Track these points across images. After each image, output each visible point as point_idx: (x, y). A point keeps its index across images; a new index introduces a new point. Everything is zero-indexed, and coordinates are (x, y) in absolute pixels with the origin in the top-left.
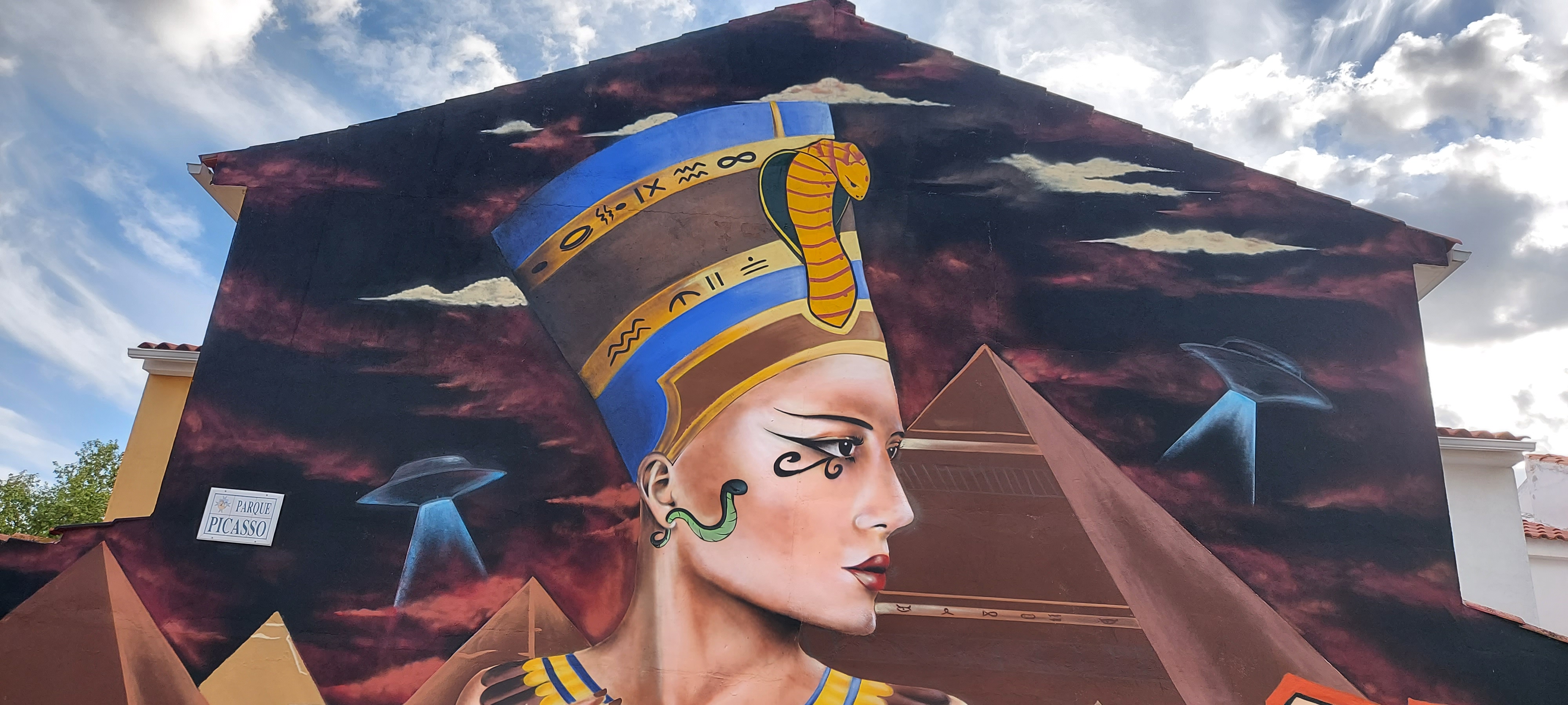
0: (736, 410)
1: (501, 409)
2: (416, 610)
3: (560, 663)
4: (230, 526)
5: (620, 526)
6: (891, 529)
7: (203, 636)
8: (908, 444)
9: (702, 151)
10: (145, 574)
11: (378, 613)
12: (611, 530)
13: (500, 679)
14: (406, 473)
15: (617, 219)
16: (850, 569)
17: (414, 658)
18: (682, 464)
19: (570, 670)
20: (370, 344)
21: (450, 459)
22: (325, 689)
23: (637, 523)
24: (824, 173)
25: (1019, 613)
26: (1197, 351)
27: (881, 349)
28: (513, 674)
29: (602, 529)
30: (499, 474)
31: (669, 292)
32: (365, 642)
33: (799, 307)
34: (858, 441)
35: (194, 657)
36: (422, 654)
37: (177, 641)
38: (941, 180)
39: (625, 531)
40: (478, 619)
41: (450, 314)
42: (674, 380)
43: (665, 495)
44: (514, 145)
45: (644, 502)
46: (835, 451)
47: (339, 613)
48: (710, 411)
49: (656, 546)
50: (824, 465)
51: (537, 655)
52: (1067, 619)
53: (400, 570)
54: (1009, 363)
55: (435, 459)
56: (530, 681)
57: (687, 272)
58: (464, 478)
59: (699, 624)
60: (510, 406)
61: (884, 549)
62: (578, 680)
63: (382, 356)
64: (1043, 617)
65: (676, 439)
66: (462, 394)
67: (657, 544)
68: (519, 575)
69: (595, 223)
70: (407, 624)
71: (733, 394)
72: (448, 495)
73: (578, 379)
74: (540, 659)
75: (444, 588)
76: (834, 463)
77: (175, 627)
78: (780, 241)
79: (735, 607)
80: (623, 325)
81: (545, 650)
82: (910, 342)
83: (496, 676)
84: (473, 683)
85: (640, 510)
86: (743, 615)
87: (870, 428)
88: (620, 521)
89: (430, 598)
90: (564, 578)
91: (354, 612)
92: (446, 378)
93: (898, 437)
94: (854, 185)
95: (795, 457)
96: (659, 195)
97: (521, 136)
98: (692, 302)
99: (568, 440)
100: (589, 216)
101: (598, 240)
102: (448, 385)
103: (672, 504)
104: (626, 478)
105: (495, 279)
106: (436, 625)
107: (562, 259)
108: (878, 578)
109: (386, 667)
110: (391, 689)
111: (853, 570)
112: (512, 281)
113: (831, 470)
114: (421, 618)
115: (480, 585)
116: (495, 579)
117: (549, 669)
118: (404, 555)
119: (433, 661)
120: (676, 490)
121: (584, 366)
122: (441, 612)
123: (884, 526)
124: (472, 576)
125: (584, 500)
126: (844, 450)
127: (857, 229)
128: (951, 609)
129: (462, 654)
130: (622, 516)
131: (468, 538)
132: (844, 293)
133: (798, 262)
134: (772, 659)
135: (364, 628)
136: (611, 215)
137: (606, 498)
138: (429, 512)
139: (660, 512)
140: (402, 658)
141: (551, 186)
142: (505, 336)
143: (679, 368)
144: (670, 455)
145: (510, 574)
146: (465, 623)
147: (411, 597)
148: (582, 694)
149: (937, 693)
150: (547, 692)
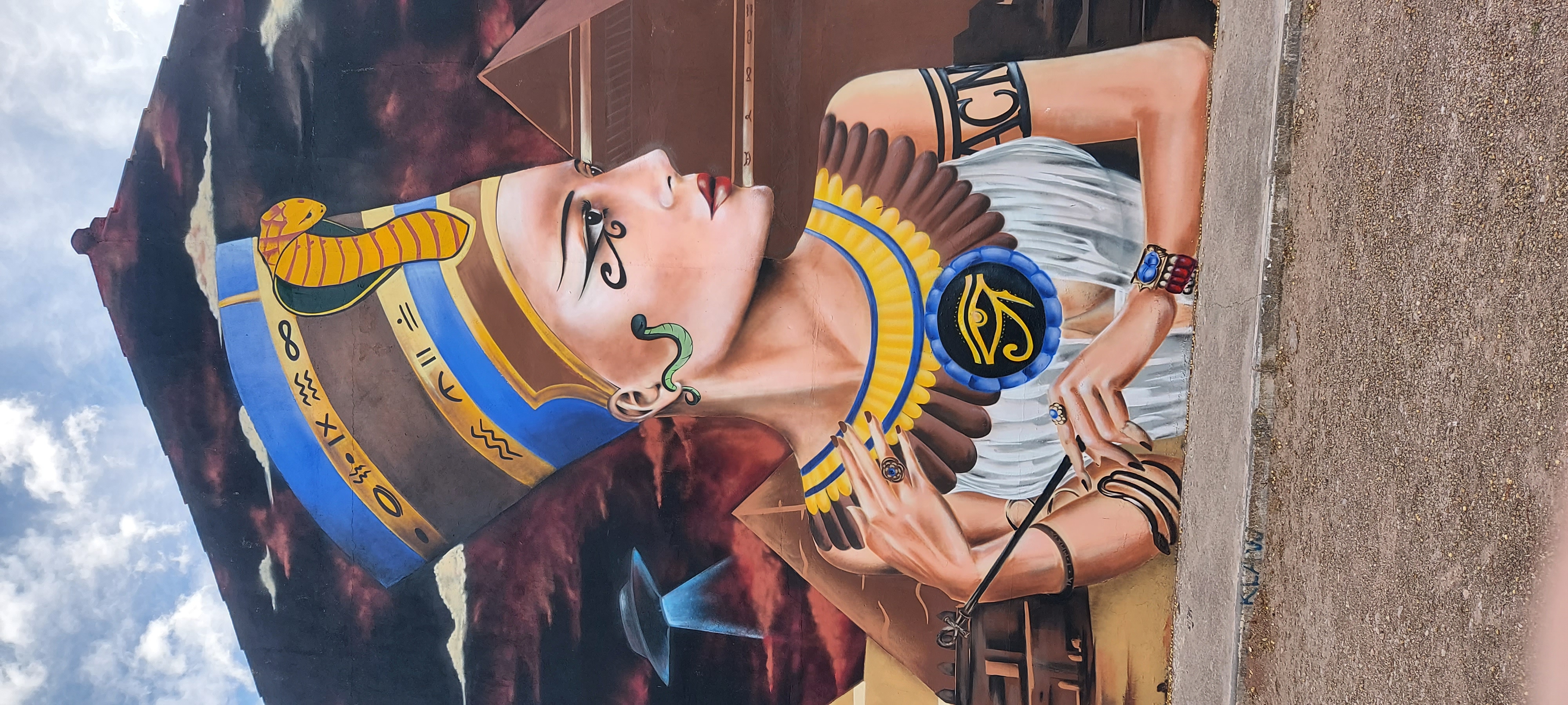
0: (561, 330)
1: (571, 560)
2: (766, 619)
3: (810, 480)
5: (681, 435)
6: (672, 172)
8: (586, 154)
9: (281, 378)
11: (770, 652)
12: (685, 443)
13: (825, 534)
14: (638, 643)
15: (364, 461)
16: (712, 212)
17: (810, 614)
18: (619, 379)
19: (815, 470)
20: (511, 693)
21: (622, 602)
22: (839, 691)
23: (677, 419)
24: (298, 247)
25: (746, 46)
27: (489, 184)
28: (820, 523)
29: (685, 452)
30: (636, 555)
31: (440, 403)
32: (796, 661)
33: (449, 270)
34: (586, 206)
36: (806, 607)
38: (298, 122)
39: (685, 430)
40: (773, 561)
41: (476, 619)
42: (533, 393)
43: (649, 394)
44: (287, 574)
45: (658, 413)
47: (771, 687)
48: (564, 355)
49: (699, 400)
50: (613, 240)
51: (803, 502)
53: (730, 638)
54: (497, 51)
55: (624, 618)
56: (826, 507)
57: (418, 386)
58: (641, 588)
59: (770, 354)
60: (568, 552)
61: (692, 177)
62: (824, 463)
63: (523, 681)
64: (749, 23)
65: (594, 387)
66: (558, 599)
67: (697, 398)
68: (731, 527)
69: (370, 483)
70: (779, 625)
71: (545, 333)
72: (658, 601)
73: (536, 487)
74: (806, 499)
75: (745, 595)
76: (609, 229)
78: (378, 291)
79: (753, 322)
80: (479, 446)
81: (798, 496)
82: (479, 154)
83: (822, 537)
84: (830, 559)
85: (665, 418)
86: (760, 313)
87: (572, 194)
88: (676, 435)
89: (754, 607)
90: (732, 484)
91: (770, 674)
92: (543, 616)
93: (581, 166)
94: (309, 215)
95: (606, 269)
96: (334, 419)
97: (277, 568)
98: (450, 379)
99: (599, 491)
100: (362, 490)
101: (388, 478)
102: (549, 613)
103: (658, 386)
104: (634, 432)
105: (437, 579)
106: (779, 597)
107: (411, 514)
108: (720, 184)
109: (818, 639)
110: (837, 631)
111: (712, 209)
112: (438, 561)
113: (617, 232)
114: (773, 613)
115: (742, 562)
116: (736, 549)
117: (815, 490)
118: (716, 635)
119: (811, 597)
120: (644, 384)
121: (523, 482)
122: (767, 595)
123: (669, 178)
124: (733, 571)
125: (657, 471)
126: (596, 219)
127: (359, 210)
128: (746, 113)
129: (804, 571)
130: (671, 436)
131: (698, 577)
132: (431, 223)
133: (400, 272)
134: (798, 284)
135: (783, 664)
136: (360, 467)
137: (655, 451)
138: (676, 616)
139: (666, 397)
140: (810, 625)
141: (330, 530)
142: (497, 563)
143: (521, 388)
144: (610, 391)
145: (731, 534)
146: (776, 572)
147: (752, 623)
148: (836, 457)
149: (824, 126)
150: (835, 490)
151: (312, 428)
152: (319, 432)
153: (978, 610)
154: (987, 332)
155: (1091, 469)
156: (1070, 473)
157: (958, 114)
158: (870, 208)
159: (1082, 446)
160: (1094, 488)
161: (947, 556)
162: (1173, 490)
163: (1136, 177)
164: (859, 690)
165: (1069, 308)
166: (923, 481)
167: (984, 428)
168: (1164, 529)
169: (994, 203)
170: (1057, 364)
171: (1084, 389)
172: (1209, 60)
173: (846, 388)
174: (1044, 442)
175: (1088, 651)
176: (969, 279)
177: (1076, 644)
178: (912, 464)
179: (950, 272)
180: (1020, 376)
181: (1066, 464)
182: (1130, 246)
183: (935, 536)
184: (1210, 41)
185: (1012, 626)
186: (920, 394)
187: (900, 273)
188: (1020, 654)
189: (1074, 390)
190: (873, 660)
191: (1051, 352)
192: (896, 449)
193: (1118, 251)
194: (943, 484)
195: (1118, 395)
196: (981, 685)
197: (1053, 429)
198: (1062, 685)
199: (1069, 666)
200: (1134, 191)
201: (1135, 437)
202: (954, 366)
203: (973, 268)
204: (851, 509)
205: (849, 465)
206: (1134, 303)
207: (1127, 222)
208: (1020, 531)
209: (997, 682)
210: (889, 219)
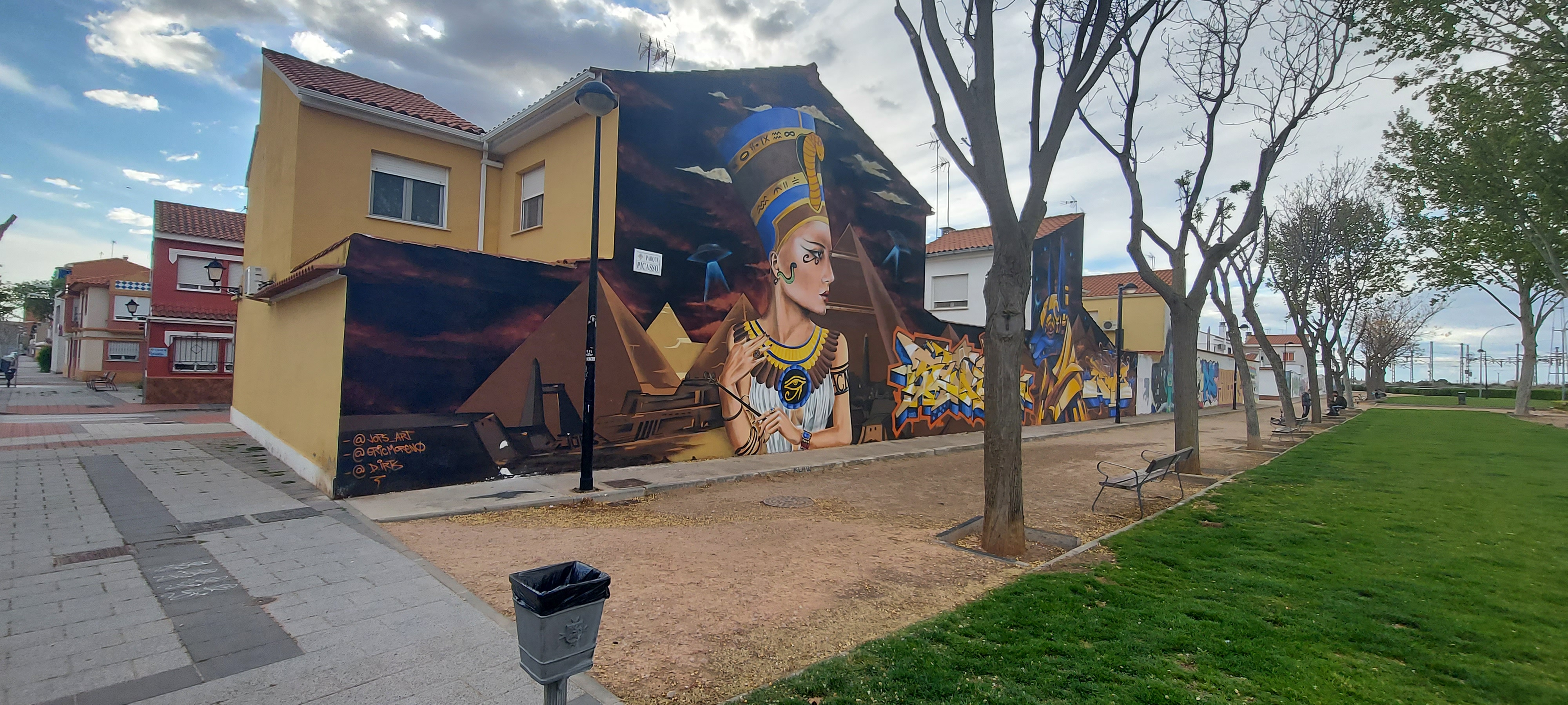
0: (793, 237)
1: (728, 226)
2: (712, 303)
4: (645, 266)
6: (830, 282)
7: (644, 311)
9: (779, 127)
10: (617, 285)
11: (700, 304)
13: (738, 329)
14: (703, 248)
15: (756, 151)
17: (713, 321)
18: (780, 255)
19: (756, 326)
20: (682, 190)
21: (715, 245)
22: (688, 332)
23: (770, 275)
24: (813, 147)
25: (854, 309)
26: (890, 233)
27: (827, 220)
28: (742, 327)
30: (730, 253)
31: (773, 186)
32: (698, 315)
33: (806, 201)
34: (823, 252)
35: (642, 320)
36: (716, 320)
37: (635, 313)
38: (841, 159)
40: (729, 307)
41: (708, 181)
42: (776, 223)
43: (776, 266)
44: (720, 103)
45: (771, 269)
46: (817, 255)
47: (688, 304)
48: (786, 237)
50: (814, 260)
53: (704, 288)
54: (855, 230)
55: (709, 245)
56: (746, 329)
57: (778, 180)
58: (719, 254)
59: (787, 311)
60: (731, 225)
61: (828, 289)
62: (758, 329)
63: (687, 196)
64: (858, 310)
65: (778, 246)
66: (715, 218)
67: (775, 283)
68: (739, 292)
69: (750, 151)
70: (710, 309)
71: (792, 231)
72: (715, 260)
73: (750, 218)
74: (748, 322)
75: (718, 296)
76: (817, 259)
77: (633, 308)
78: (802, 173)
79: (795, 305)
80: (761, 198)
81: (749, 320)
83: (737, 327)
84: (731, 330)
85: (770, 271)
86: (797, 308)
87: (825, 248)
89: (714, 299)
90: (752, 293)
91: (693, 304)
92: (709, 210)
93: (831, 252)
94: (820, 155)
95: (808, 256)
96: (768, 143)
97: (722, 100)
98: (780, 192)
99: (749, 242)
100: (747, 147)
101: (752, 159)
102: (710, 213)
103: (778, 270)
104: (766, 259)
106: (718, 309)
107: (742, 164)
108: (827, 298)
109: (705, 324)
110: (708, 332)
111: (821, 295)
113: (816, 262)
114: (713, 307)
115: (728, 295)
116: (732, 293)
117: (751, 325)
118: (704, 282)
119: (719, 322)
121: (751, 213)
122: (719, 304)
123: (828, 281)
124: (726, 292)
125: (755, 266)
126: (819, 255)
127: (821, 173)
128: (841, 308)
129: (727, 320)
131: (723, 277)
132: (818, 197)
133: (807, 183)
134: (804, 322)
135: (696, 310)
136: (754, 148)
137: (761, 266)
138: (710, 265)
139: (775, 272)
140: (710, 321)
141: (735, 129)
142: (727, 195)
143: (778, 218)
144: (777, 252)
145: (737, 291)
146: (726, 309)
147: (709, 298)
148: (760, 333)
149: (838, 332)
150: (751, 332)
151: (765, 133)
152: (764, 135)
153: (717, 386)
154: (792, 386)
155: (758, 424)
156: (756, 416)
157: (839, 373)
159: (764, 420)
160: (753, 425)
161: (732, 375)
162: (752, 453)
163: (826, 428)
164: (688, 340)
165: (798, 411)
166: (754, 365)
167: (768, 387)
168: (742, 451)
169: (821, 386)
170: (785, 409)
171: (779, 418)
172: (847, 445)
173: (778, 338)
174: (765, 407)
175: (705, 429)
176: (804, 379)
177: (707, 424)
178: (759, 361)
180: (782, 397)
181: (759, 415)
182: (811, 429)
183: (738, 369)
184: (851, 444)
185: (712, 400)
186: (777, 364)
187: (807, 356)
188: (703, 404)
189: (778, 416)
190: (699, 346)
191: (787, 407)
192: (762, 356)
193: (810, 425)
194: (753, 372)
196: (691, 389)
197: (768, 409)
198: (693, 421)
199: (700, 423)
200: (823, 428)
201: (766, 438)
202: (784, 375)
204: (746, 339)
205: (758, 338)
206: (798, 431)
207: (817, 427)
208: (740, 401)
209: (693, 395)
210: (818, 353)
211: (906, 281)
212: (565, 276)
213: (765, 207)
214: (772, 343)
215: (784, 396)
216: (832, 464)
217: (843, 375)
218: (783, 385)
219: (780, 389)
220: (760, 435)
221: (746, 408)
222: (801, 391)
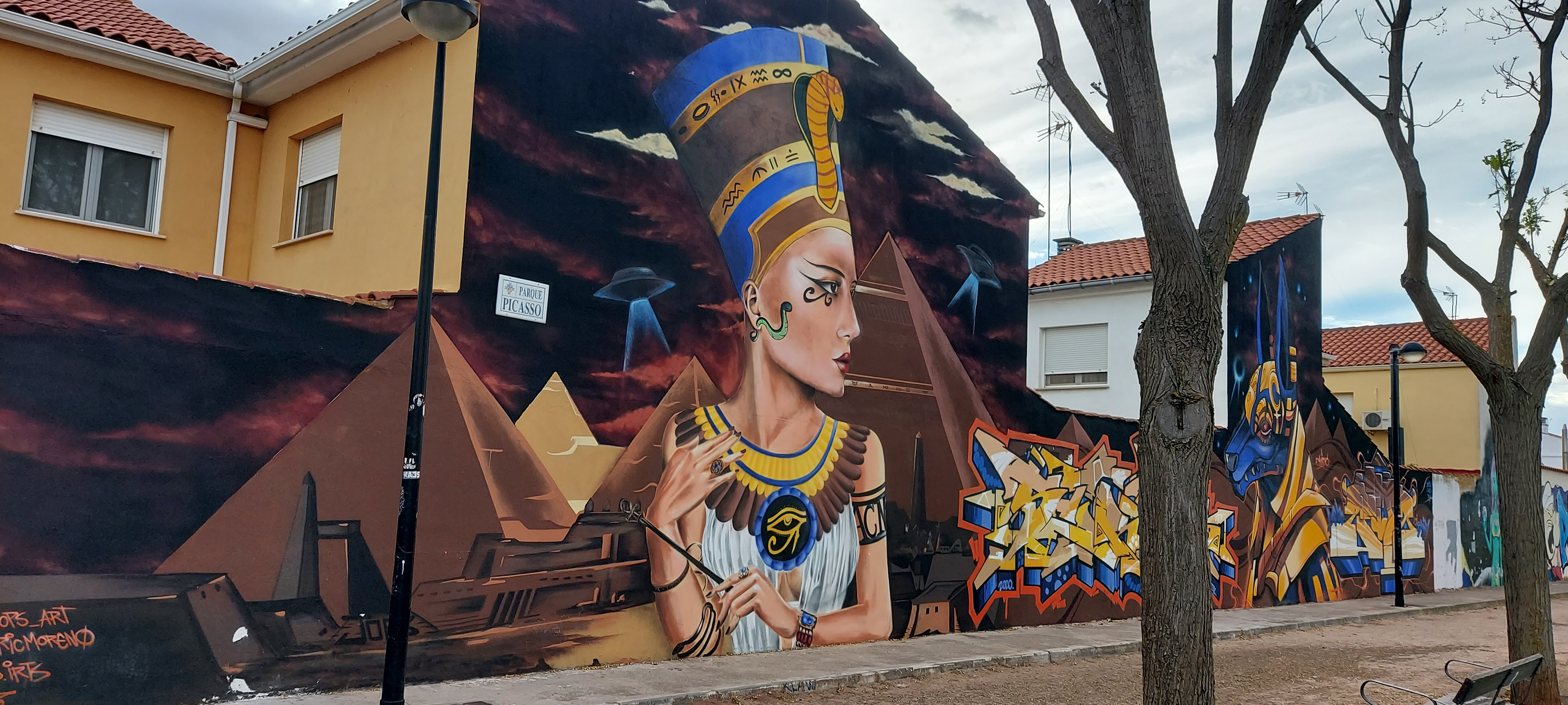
0: (784, 257)
1: (669, 236)
2: (635, 374)
3: (711, 410)
4: (517, 307)
5: (735, 326)
6: (851, 338)
7: (512, 387)
8: (859, 288)
9: (763, 61)
10: (463, 339)
11: (615, 375)
12: (731, 328)
13: (684, 420)
14: (620, 276)
15: (722, 102)
16: (835, 360)
17: (639, 407)
18: (762, 289)
19: (717, 415)
20: (587, 172)
21: (645, 270)
22: (592, 426)
23: (743, 324)
24: (824, 97)
25: (895, 387)
26: (962, 250)
27: (847, 226)
28: (690, 417)
29: (727, 327)
30: (672, 285)
31: (751, 166)
32: (611, 395)
33: (810, 191)
34: (839, 284)
35: (508, 403)
36: (643, 404)
37: (495, 391)
38: (874, 118)
39: (737, 329)
40: (669, 382)
41: (634, 156)
42: (756, 231)
43: (755, 308)
44: (660, 20)
45: (746, 313)
46: (829, 289)
47: (593, 374)
48: (774, 255)
49: (753, 341)
50: (824, 297)
51: (701, 406)
52: (913, 391)
53: (623, 346)
54: (898, 245)
55: (636, 269)
56: (698, 422)
57: (760, 154)
58: (652, 285)
59: (774, 389)
60: (674, 235)
61: (848, 350)
62: (721, 421)
63: (596, 183)
64: (904, 389)
65: (759, 271)
66: (646, 222)
67: (753, 339)
68: (687, 355)
69: (710, 102)
70: (633, 384)
71: (785, 245)
72: (645, 296)
73: (708, 220)
74: (702, 408)
75: (649, 360)
76: (829, 296)
77: (492, 380)
78: (804, 141)
79: (788, 379)
80: (729, 187)
81: (704, 404)
82: (860, 224)
83: (682, 418)
84: (670, 424)
85: (743, 317)
86: (792, 385)
87: (844, 277)
88: (735, 323)
89: (642, 366)
90: (710, 357)
91: (602, 374)
92: (636, 208)
93: (854, 284)
94: (837, 110)
95: (812, 291)
96: (744, 90)
97: (662, 14)
98: (764, 176)
99: (707, 265)
100: (706, 96)
101: (713, 116)
102: (638, 214)
103: (759, 314)
104: (736, 295)
105: (657, 134)
106: (648, 385)
107: (695, 126)
108: (846, 366)
109: (624, 412)
110: (629, 426)
111: (836, 360)
112: (668, 138)
113: (828, 301)
114: (638, 380)
115: (668, 359)
116: (675, 356)
117: (707, 415)
118: (624, 336)
119: (649, 409)
120: (759, 305)
121: (711, 213)
122: (649, 377)
123: (848, 336)
124: (664, 354)
125: (716, 307)
126: (833, 289)
127: (838, 142)
128: (872, 384)
129: (665, 404)
130: (735, 319)
131: (659, 327)
132: (832, 186)
133: (812, 160)
134: (805, 409)
135: (607, 385)
136: (719, 98)
137: (727, 307)
138: (636, 306)
139: (754, 318)
140: (634, 406)
141: (684, 64)
142: (668, 181)
143: (759, 222)
144: (757, 282)
145: (683, 354)
146: (662, 384)
147: (633, 364)
148: (723, 429)
149: (865, 428)
150: (707, 428)
151: (739, 72)
152: (737, 76)
153: (641, 527)
154: (781, 526)
155: (717, 597)
156: (714, 583)
157: (869, 504)
158: (834, 455)
159: (728, 590)
160: (708, 600)
161: (671, 505)
162: (706, 652)
163: (843, 607)
164: (592, 441)
165: (791, 574)
166: (712, 487)
167: (737, 527)
168: (686, 649)
169: (835, 527)
170: (767, 569)
171: (756, 587)
172: (884, 639)
173: (757, 437)
174: (730, 565)
175: (618, 607)
176: (804, 513)
177: (622, 598)
178: (720, 479)
179: (807, 502)
180: (762, 547)
181: (719, 580)
182: (816, 607)
183: (682, 496)
184: (891, 638)
185: (633, 551)
186: (754, 485)
187: (808, 473)
188: (616, 559)
189: (755, 582)
190: (612, 451)
191: (772, 566)
192: (728, 470)
193: (814, 601)
194: (710, 500)
195: (752, 610)
196: (596, 532)
197: (737, 570)
198: (597, 589)
199: (608, 596)
200: (838, 607)
201: (732, 624)
202: (766, 506)
203: (809, 516)
204: (697, 439)
205: (720, 438)
206: (792, 612)
207: (826, 604)
208: (685, 553)
209: (597, 544)
210: (829, 465)
211: (992, 337)
212: (370, 322)
213: (738, 202)
214: (745, 447)
215: (766, 545)
216: (854, 676)
217: (876, 506)
218: (765, 524)
219: (758, 531)
220: (719, 618)
221: (694, 567)
222: (797, 536)
